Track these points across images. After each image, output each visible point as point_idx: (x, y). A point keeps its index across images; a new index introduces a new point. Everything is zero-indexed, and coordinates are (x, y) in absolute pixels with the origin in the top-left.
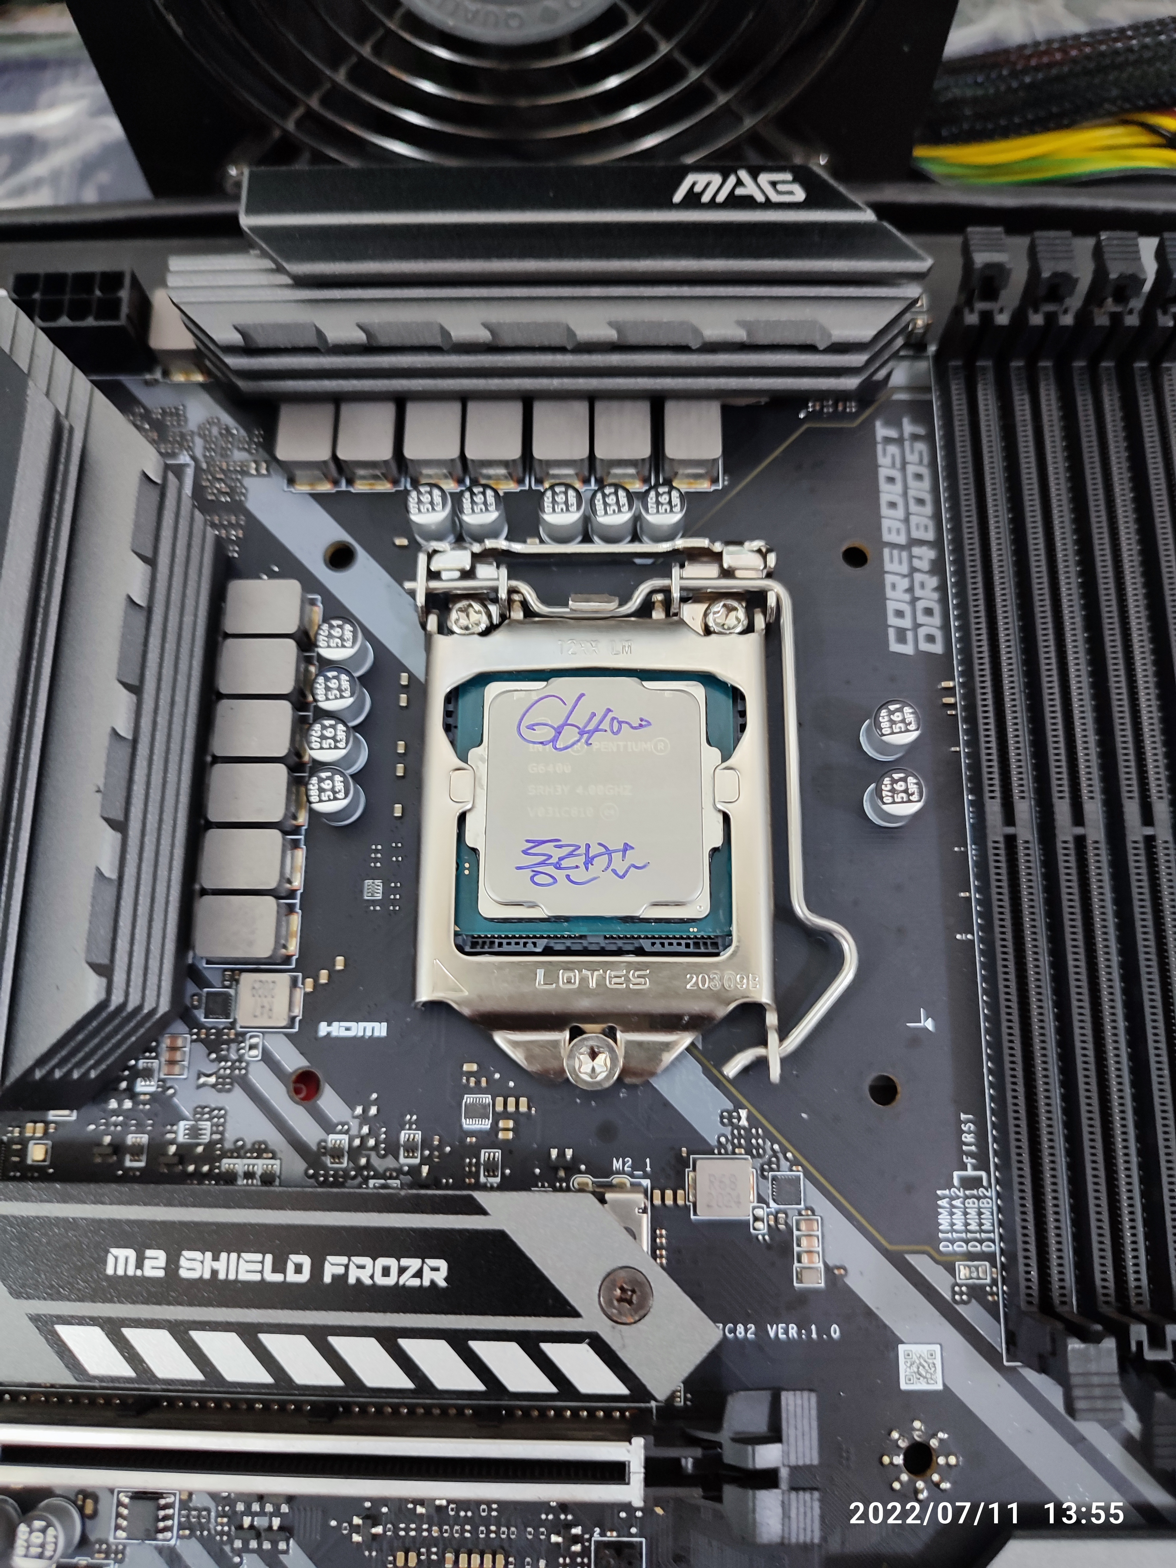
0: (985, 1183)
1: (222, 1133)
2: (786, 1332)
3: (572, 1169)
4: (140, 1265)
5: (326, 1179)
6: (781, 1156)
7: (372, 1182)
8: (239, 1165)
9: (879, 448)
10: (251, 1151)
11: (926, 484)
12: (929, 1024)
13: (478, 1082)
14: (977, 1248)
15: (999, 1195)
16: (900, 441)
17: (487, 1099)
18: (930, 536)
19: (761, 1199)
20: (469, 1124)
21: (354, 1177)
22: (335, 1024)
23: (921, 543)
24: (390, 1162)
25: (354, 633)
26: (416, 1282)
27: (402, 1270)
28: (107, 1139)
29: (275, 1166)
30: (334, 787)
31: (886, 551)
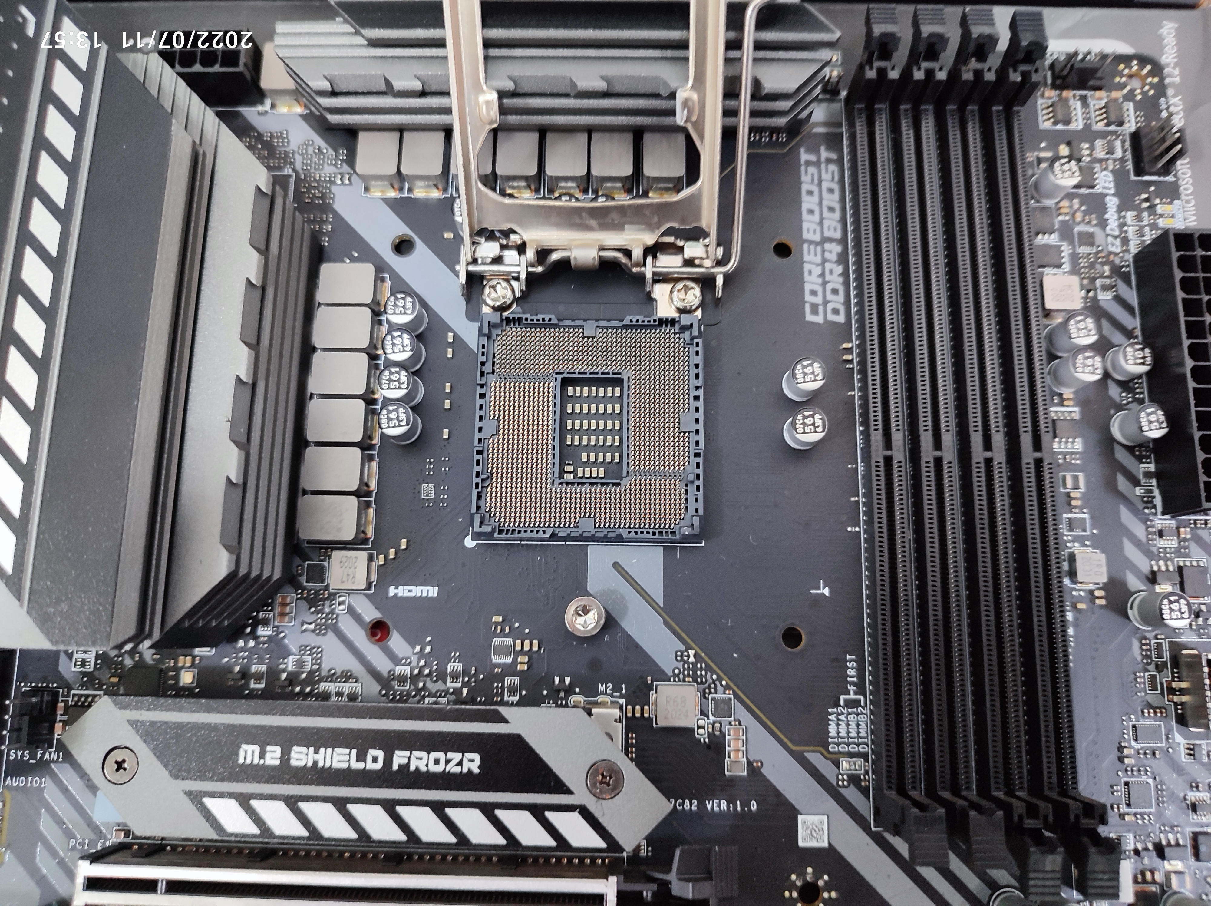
0: (862, 704)
1: (320, 664)
2: (719, 805)
3: (569, 691)
4: (262, 755)
5: (394, 697)
6: (717, 683)
7: (427, 700)
8: (332, 687)
9: (803, 168)
10: (341, 676)
11: (836, 196)
12: (826, 592)
13: (502, 630)
14: (854, 749)
15: (872, 712)
16: (817, 164)
17: (509, 641)
18: (838, 235)
19: (704, 714)
20: (495, 660)
21: (414, 696)
22: (401, 587)
23: (831, 240)
24: (440, 686)
25: (413, 303)
26: (458, 769)
27: (448, 762)
28: (237, 669)
29: (357, 688)
30: (398, 417)
31: (805, 246)
